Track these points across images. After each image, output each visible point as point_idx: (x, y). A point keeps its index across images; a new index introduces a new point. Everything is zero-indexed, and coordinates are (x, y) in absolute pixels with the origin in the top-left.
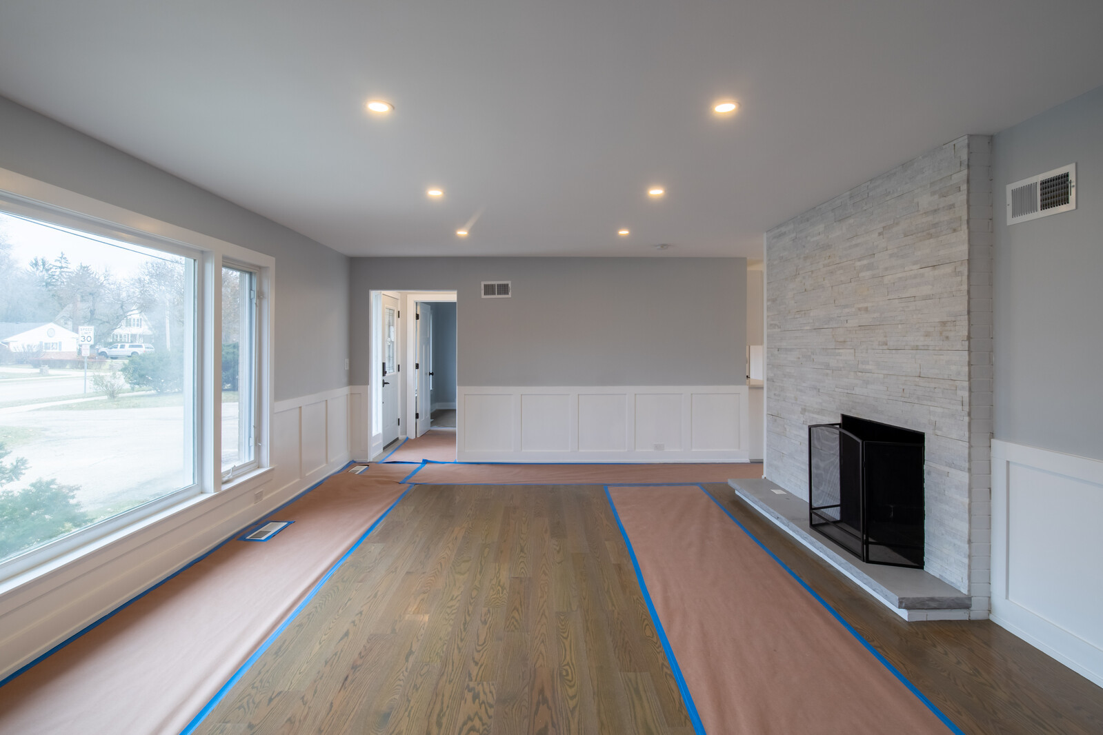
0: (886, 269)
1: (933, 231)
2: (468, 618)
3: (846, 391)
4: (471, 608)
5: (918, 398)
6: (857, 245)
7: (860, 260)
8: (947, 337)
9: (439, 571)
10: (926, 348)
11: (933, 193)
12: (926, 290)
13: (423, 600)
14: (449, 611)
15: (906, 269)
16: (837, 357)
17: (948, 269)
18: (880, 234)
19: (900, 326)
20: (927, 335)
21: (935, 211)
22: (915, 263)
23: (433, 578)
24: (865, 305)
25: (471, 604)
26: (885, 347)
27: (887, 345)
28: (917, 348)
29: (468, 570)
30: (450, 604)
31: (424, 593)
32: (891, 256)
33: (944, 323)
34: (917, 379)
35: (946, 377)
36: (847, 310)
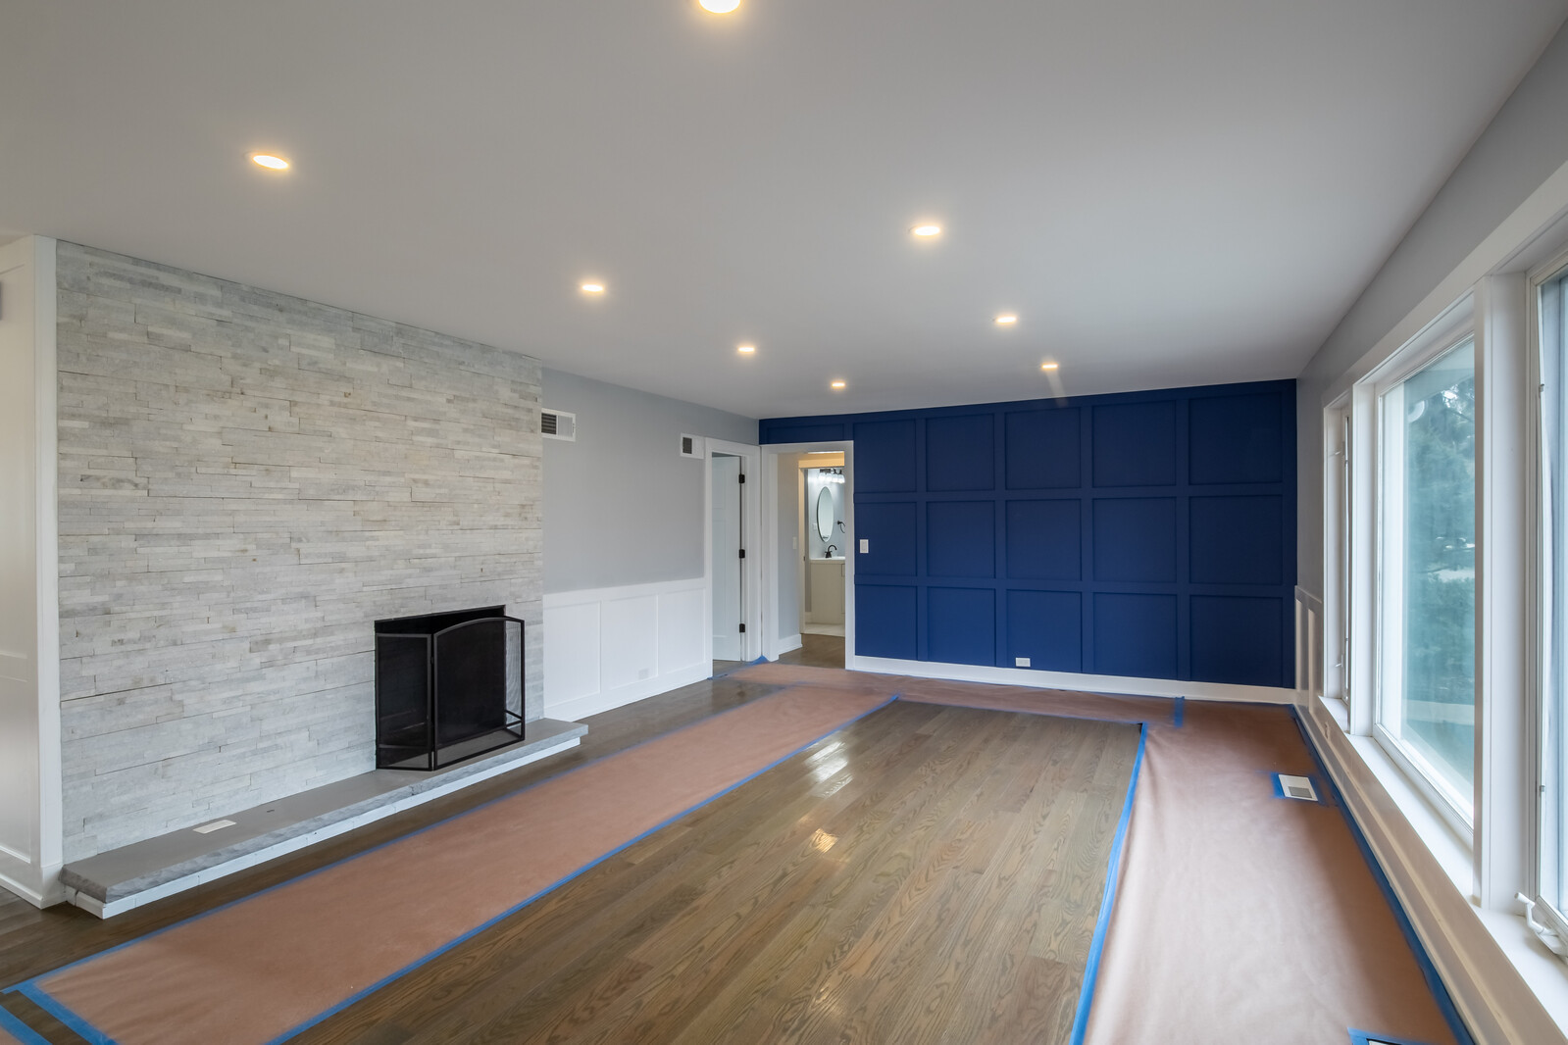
0: (459, 443)
1: (513, 423)
2: (918, 809)
3: (389, 587)
4: (911, 816)
5: (499, 574)
6: (409, 399)
7: (416, 419)
8: (526, 518)
9: (934, 866)
10: (505, 527)
11: (514, 391)
12: (506, 475)
13: (962, 833)
14: (935, 818)
15: (484, 449)
16: (368, 543)
17: (526, 461)
18: (449, 401)
19: (476, 506)
20: (507, 515)
21: (516, 407)
22: (494, 447)
23: (945, 857)
24: (425, 477)
25: (908, 820)
26: (456, 527)
27: (458, 524)
28: (495, 528)
29: (891, 858)
30: (933, 823)
31: (960, 840)
32: (466, 430)
33: (523, 506)
34: (497, 557)
35: (525, 551)
36: (388, 479)
